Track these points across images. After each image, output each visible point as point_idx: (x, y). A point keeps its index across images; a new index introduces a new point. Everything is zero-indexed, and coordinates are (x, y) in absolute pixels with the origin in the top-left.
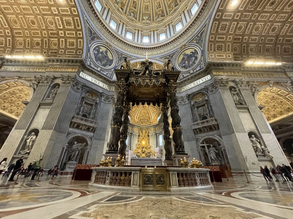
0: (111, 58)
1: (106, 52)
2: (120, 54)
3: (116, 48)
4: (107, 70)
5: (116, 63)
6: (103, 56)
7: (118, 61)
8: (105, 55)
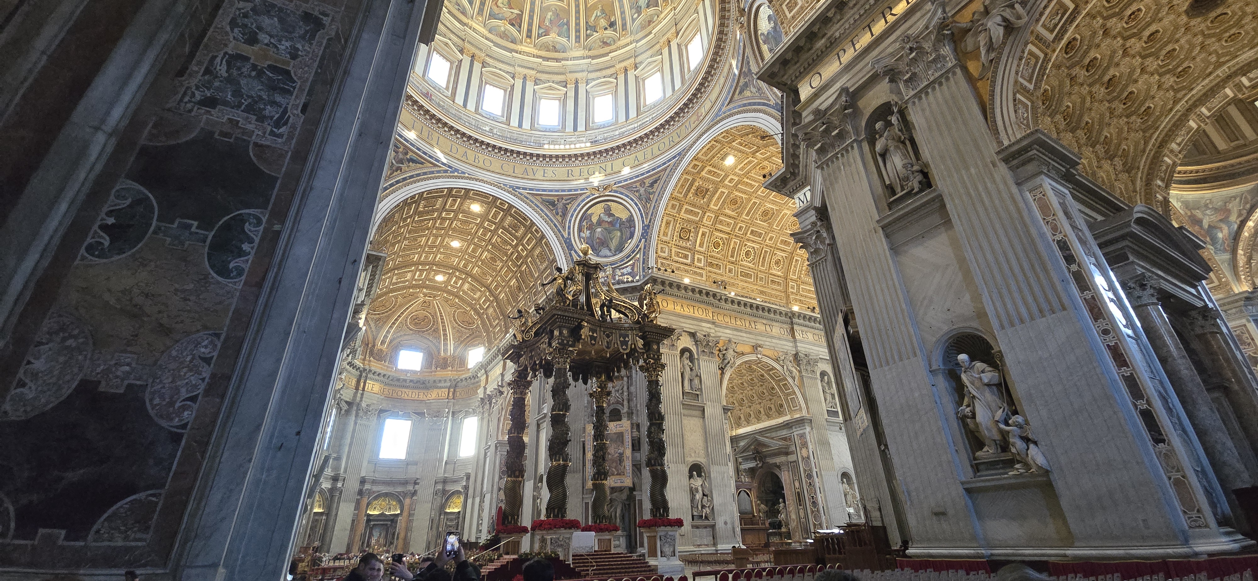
0: (624, 216)
1: (608, 212)
2: (638, 184)
3: (620, 182)
4: (630, 255)
5: (642, 217)
6: (606, 229)
7: (644, 207)
8: (609, 220)
